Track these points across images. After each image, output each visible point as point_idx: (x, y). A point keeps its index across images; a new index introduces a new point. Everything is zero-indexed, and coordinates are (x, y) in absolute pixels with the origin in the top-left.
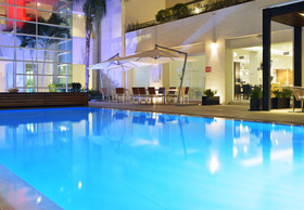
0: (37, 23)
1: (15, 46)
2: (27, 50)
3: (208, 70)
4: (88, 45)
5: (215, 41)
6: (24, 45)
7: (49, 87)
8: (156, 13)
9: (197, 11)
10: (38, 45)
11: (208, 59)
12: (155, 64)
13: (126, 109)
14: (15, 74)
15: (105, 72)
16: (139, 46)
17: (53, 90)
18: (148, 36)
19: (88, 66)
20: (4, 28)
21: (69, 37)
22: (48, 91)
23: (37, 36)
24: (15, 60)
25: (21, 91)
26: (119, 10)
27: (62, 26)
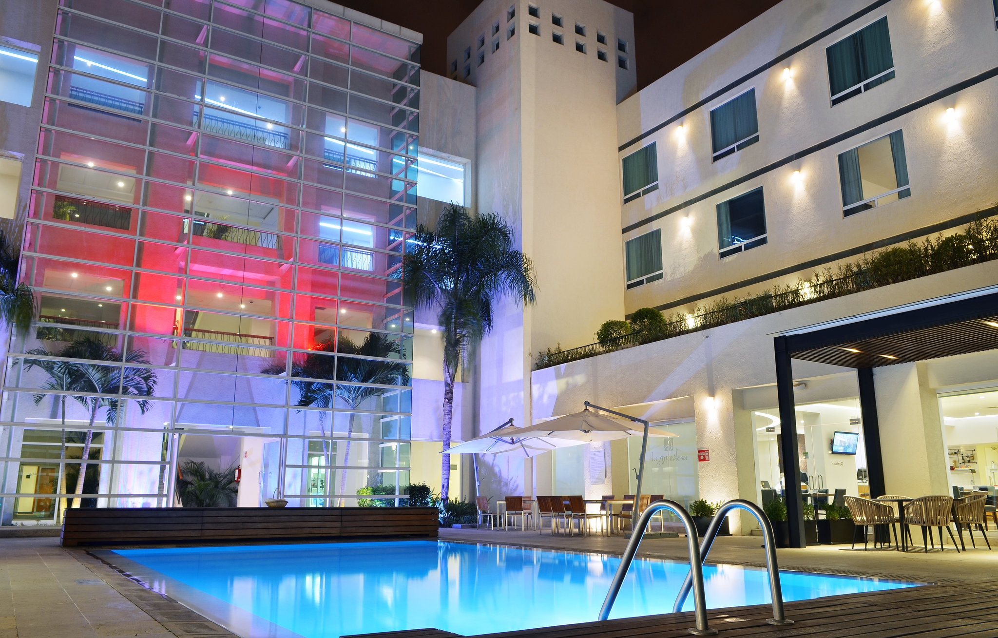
0: (336, 354)
1: (287, 405)
2: (312, 412)
3: (703, 456)
4: (449, 399)
5: (712, 393)
6: (306, 402)
7: (359, 495)
8: (599, 328)
9: (691, 322)
10: (337, 402)
11: (700, 432)
12: (597, 441)
13: (531, 547)
14: (283, 465)
15: (489, 459)
16: (560, 400)
17: (367, 503)
18: (580, 379)
19: (447, 445)
20: (266, 365)
21: (407, 381)
22: (354, 503)
23: (334, 382)
24: (285, 435)
25: (293, 503)
26: (518, 322)
27: (392, 358)
